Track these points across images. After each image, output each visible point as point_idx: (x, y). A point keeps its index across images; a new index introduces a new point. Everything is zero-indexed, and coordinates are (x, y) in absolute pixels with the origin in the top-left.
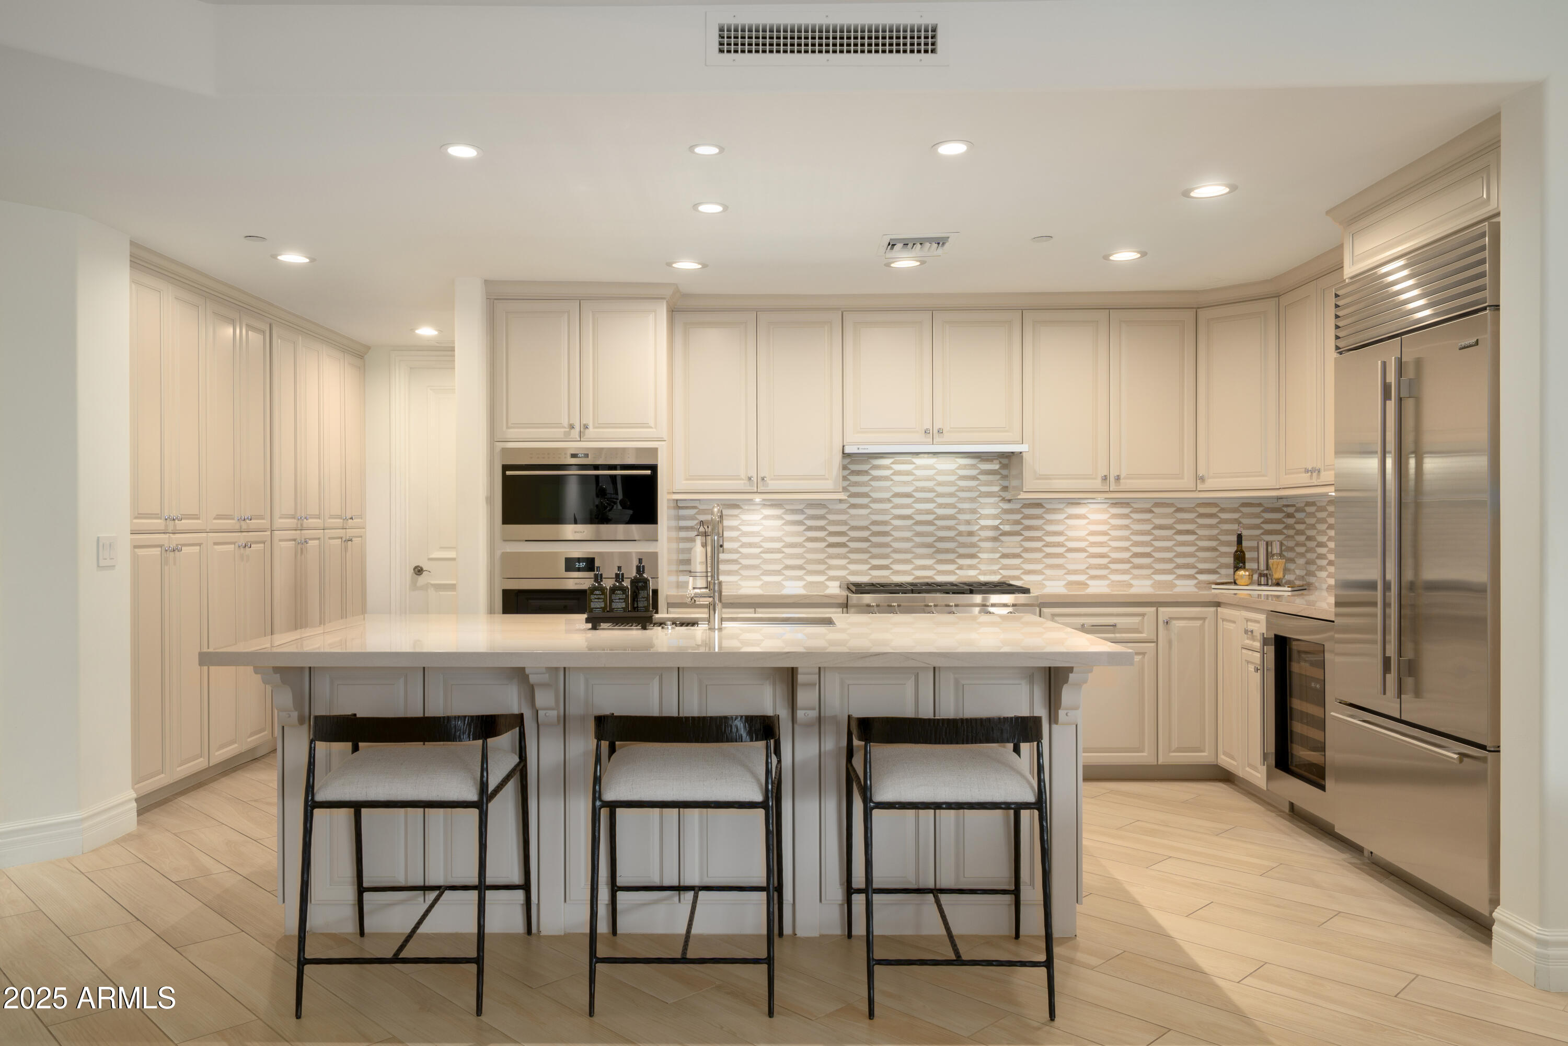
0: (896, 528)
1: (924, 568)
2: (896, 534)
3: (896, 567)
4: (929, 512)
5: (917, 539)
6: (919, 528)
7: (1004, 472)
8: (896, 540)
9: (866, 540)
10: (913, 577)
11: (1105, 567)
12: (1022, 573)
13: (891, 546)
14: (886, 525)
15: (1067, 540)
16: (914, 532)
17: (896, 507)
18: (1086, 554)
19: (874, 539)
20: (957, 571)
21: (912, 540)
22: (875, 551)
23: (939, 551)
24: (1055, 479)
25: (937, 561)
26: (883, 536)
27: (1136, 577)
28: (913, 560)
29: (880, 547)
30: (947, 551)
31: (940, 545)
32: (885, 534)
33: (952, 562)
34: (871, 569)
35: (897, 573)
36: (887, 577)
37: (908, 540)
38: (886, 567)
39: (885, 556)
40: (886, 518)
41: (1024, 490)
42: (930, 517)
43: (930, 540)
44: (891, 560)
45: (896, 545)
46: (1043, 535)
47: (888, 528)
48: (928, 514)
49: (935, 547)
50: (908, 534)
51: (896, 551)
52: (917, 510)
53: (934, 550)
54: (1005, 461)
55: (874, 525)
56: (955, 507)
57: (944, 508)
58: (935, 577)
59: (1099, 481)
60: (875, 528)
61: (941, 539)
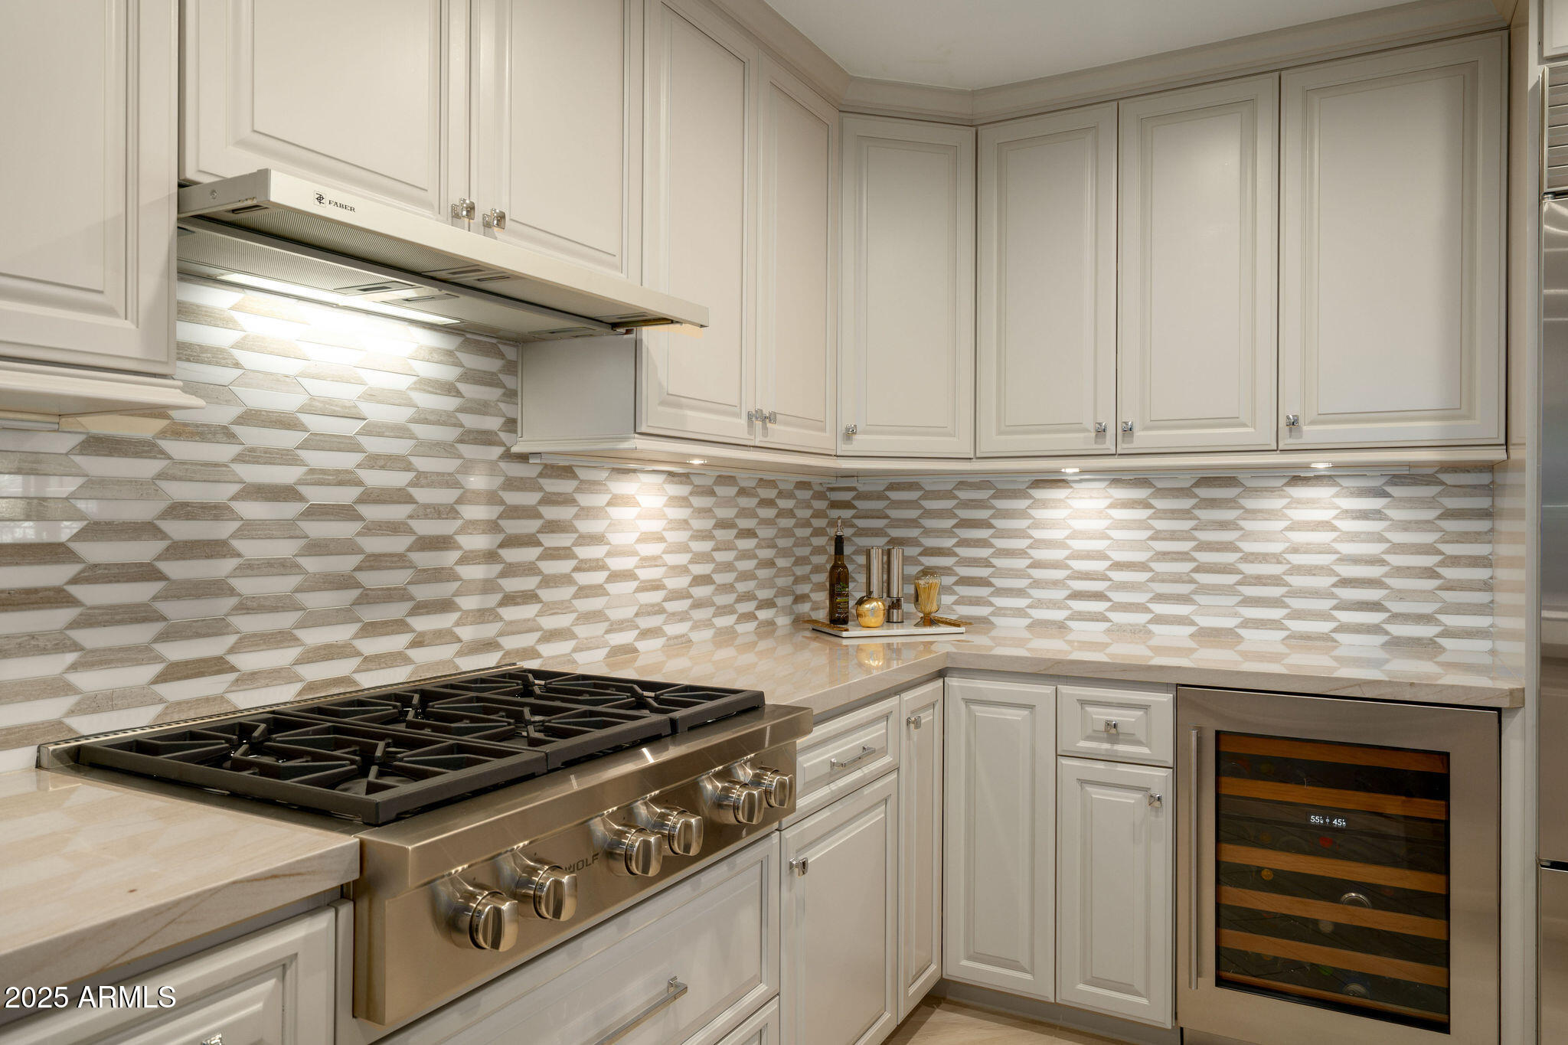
0: (251, 529)
1: (328, 653)
2: (251, 549)
3: (247, 661)
4: (344, 479)
5: (312, 565)
6: (318, 529)
7: (509, 381)
8: (251, 568)
9: (146, 573)
10: (298, 686)
11: (657, 610)
12: (540, 641)
13: (232, 592)
14: (216, 518)
15: (609, 554)
16: (302, 542)
17: (251, 456)
18: (634, 584)
19: (176, 570)
20: (413, 653)
21: (298, 566)
22: (177, 611)
23: (369, 598)
24: (693, 408)
25: (362, 629)
26: (208, 557)
27: (696, 626)
28: (299, 633)
29: (198, 597)
30: (389, 595)
31: (373, 579)
32: (214, 549)
33: (398, 626)
34: (162, 678)
35: (252, 679)
36: (220, 699)
37: (282, 567)
38: (217, 666)
39: (214, 628)
40: (221, 493)
41: (644, 429)
42: (346, 495)
43: (345, 564)
44: (231, 640)
45: (247, 586)
46: (574, 545)
47: (223, 530)
48: (340, 483)
49: (358, 585)
50: (284, 549)
51: (247, 607)
52: (312, 471)
53: (355, 593)
54: (510, 353)
55: (177, 517)
56: (408, 467)
57: (382, 468)
58: (357, 677)
59: (743, 421)
60: (181, 530)
61: (375, 562)
